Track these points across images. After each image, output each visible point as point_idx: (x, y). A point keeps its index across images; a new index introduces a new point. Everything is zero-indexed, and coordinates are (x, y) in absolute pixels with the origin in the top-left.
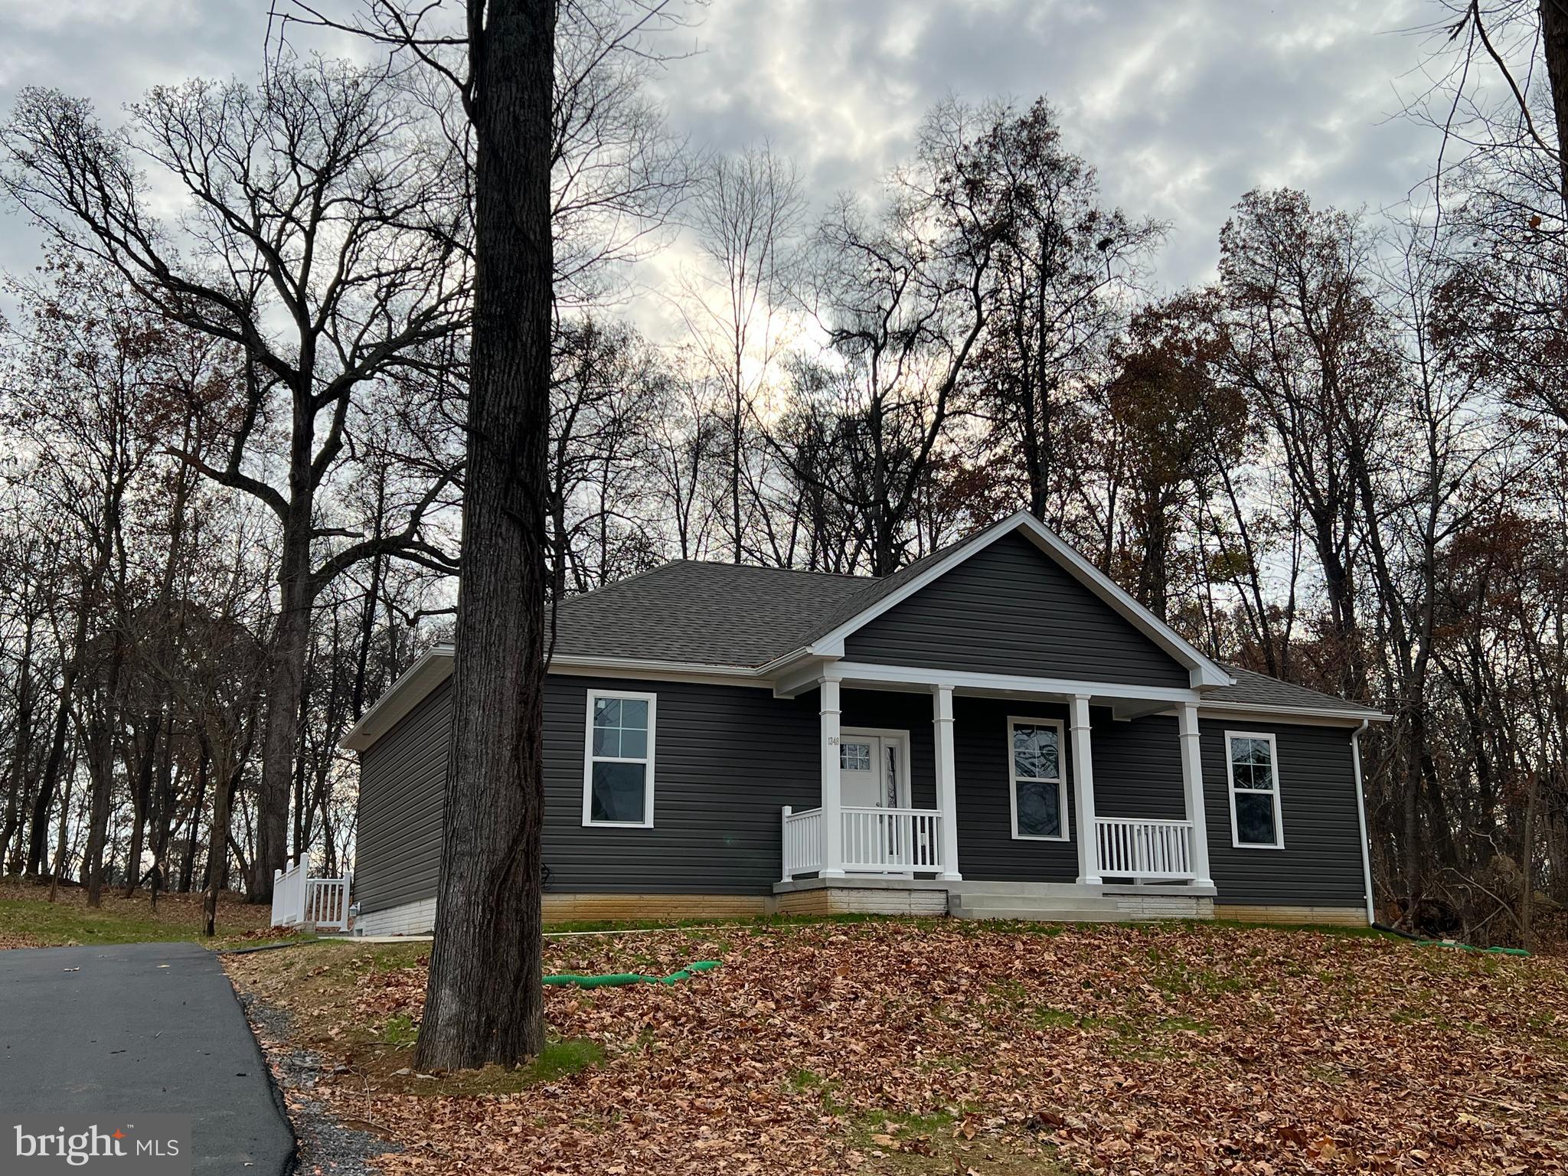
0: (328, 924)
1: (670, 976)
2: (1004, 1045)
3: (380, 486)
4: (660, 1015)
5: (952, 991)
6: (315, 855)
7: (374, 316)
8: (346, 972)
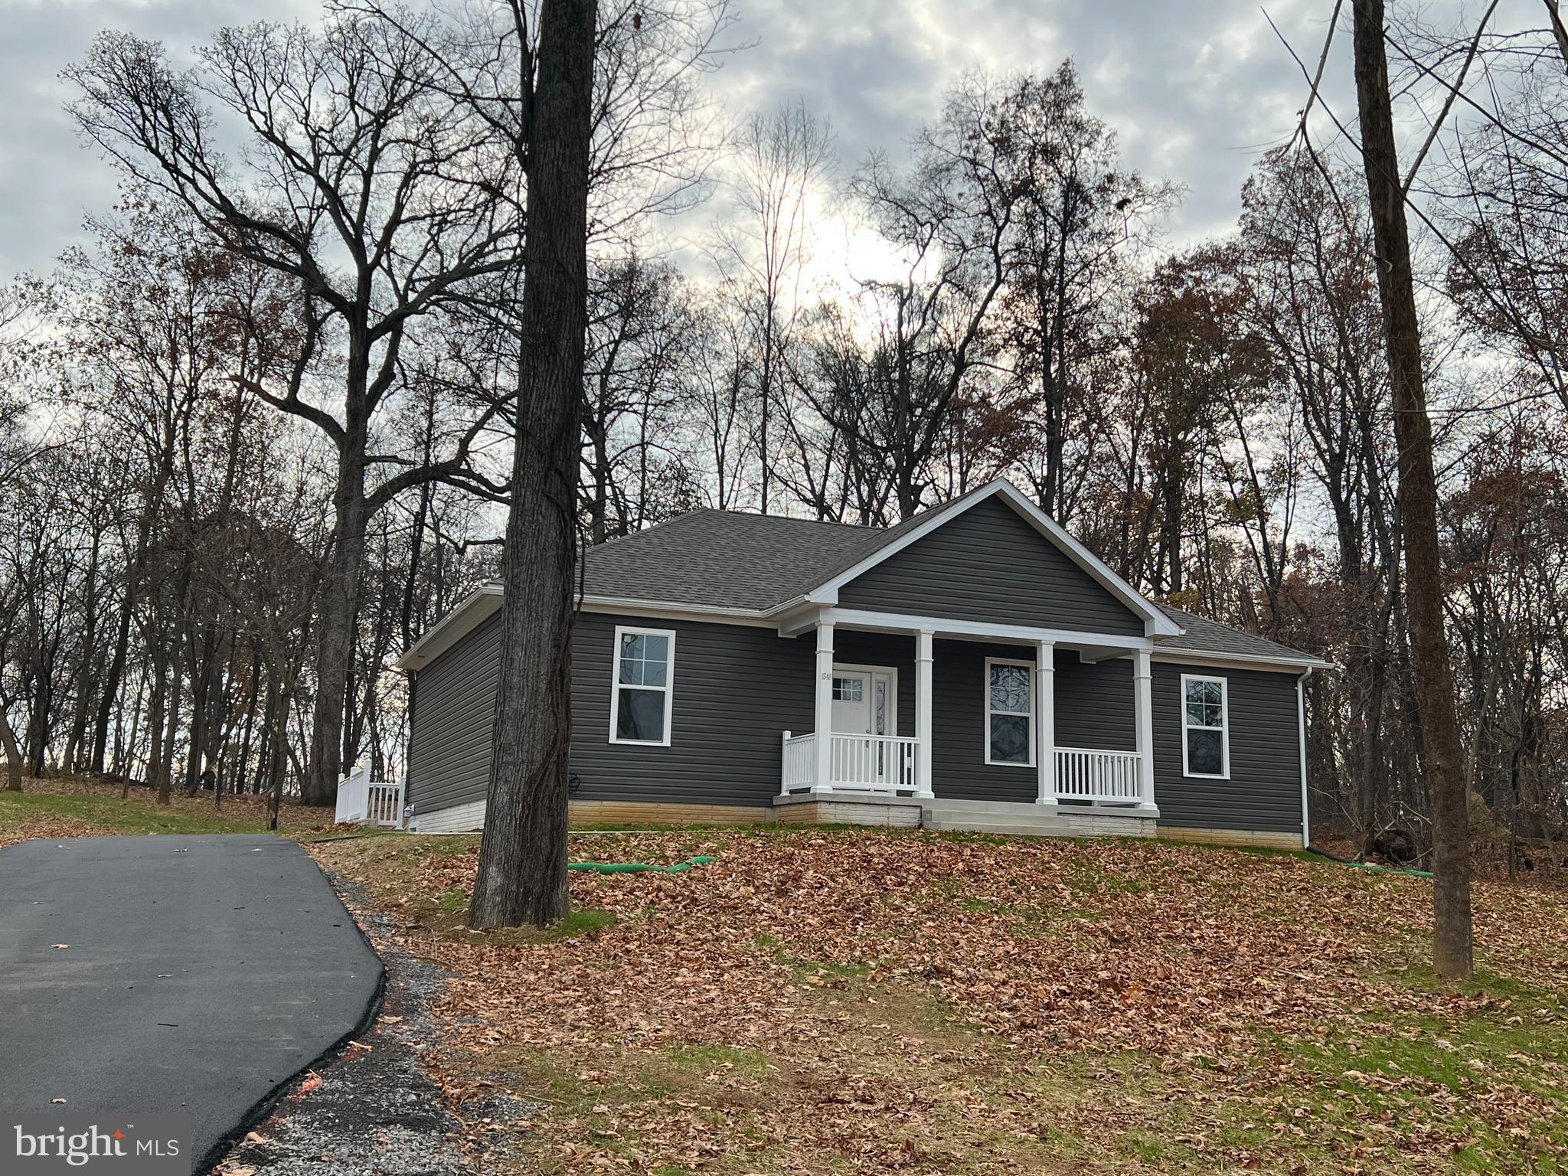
0: (384, 822)
1: (673, 866)
2: (930, 923)
3: (430, 414)
4: (661, 894)
5: (900, 884)
6: (363, 763)
7: (426, 251)
8: (410, 857)
